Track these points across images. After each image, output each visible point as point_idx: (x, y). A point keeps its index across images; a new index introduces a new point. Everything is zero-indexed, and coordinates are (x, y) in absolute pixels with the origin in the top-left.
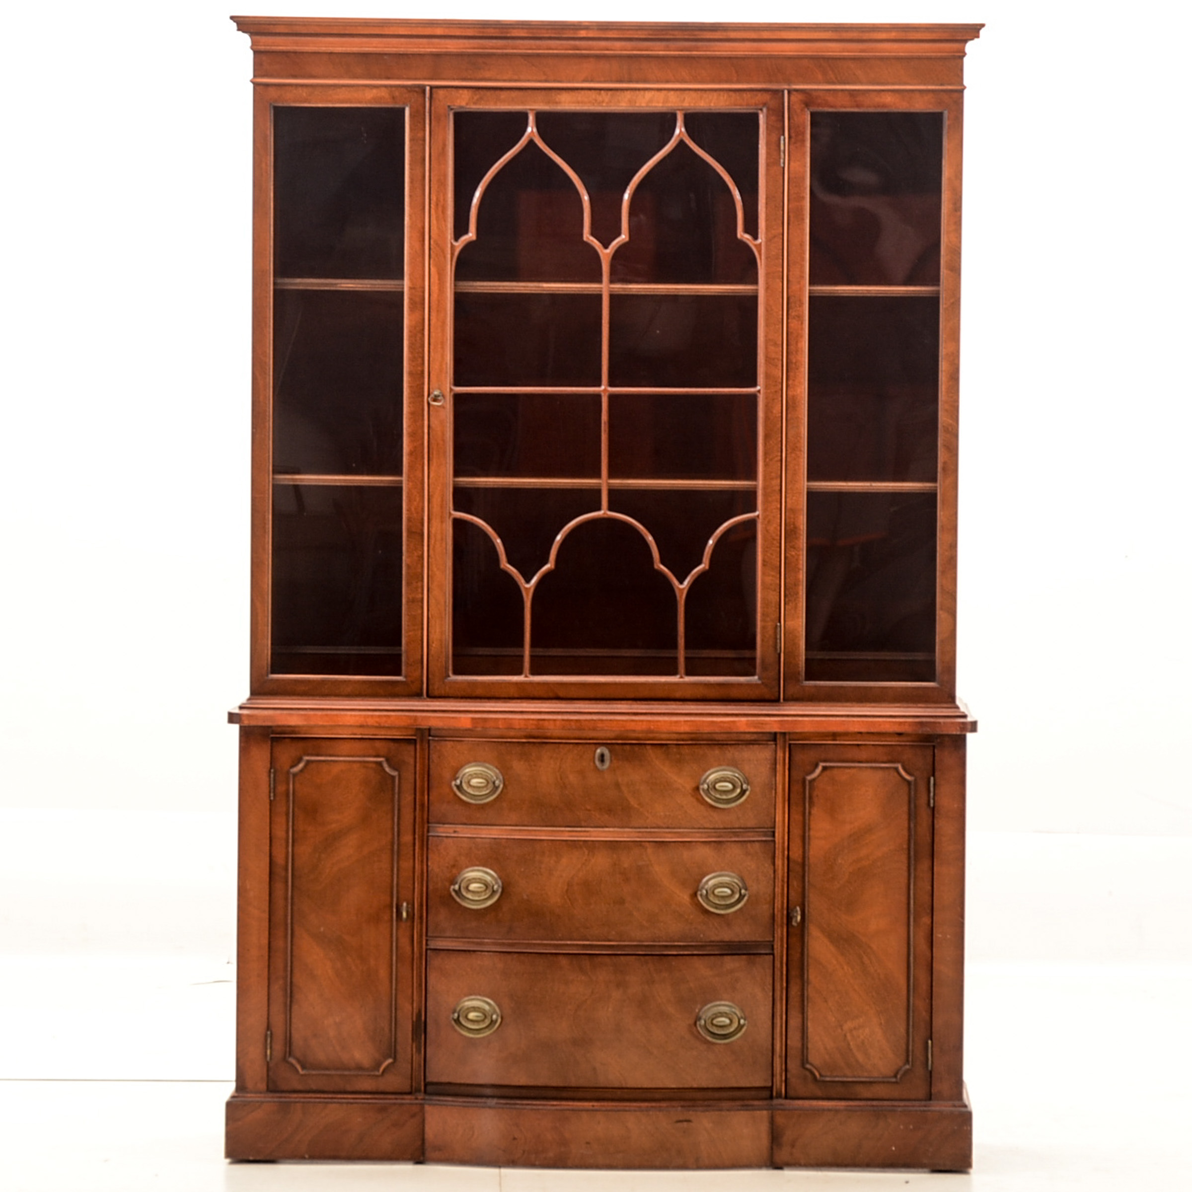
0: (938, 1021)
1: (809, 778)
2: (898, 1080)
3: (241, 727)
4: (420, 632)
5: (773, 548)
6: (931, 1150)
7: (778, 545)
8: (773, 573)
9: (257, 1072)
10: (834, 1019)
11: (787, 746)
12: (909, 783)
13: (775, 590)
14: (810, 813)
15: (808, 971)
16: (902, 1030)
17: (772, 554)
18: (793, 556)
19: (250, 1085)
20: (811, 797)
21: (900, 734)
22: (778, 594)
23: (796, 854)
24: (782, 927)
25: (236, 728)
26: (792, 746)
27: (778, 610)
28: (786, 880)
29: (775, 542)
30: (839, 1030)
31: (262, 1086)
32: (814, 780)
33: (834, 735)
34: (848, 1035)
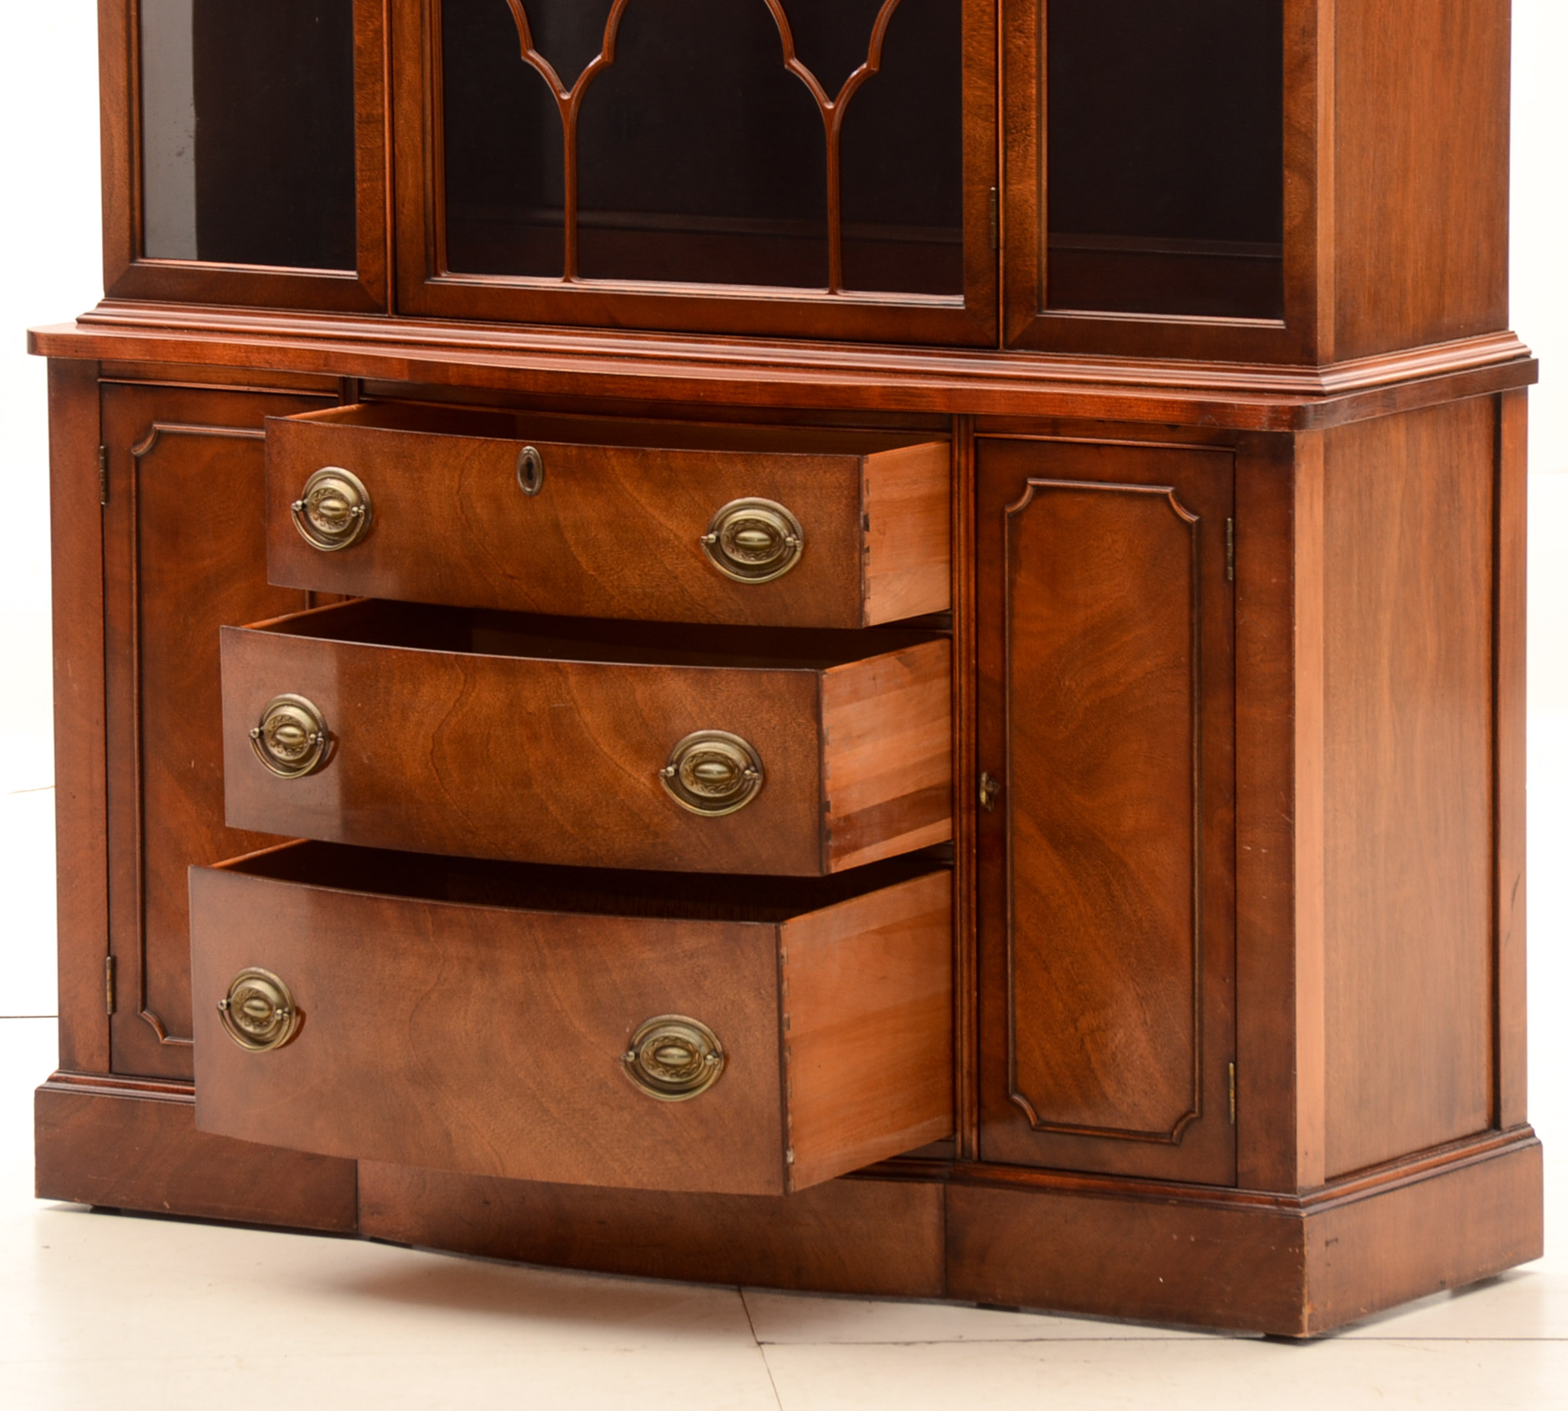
0: (1249, 1026)
1: (1009, 510)
2: (1174, 1141)
3: (49, 361)
4: (380, 182)
5: (982, 32)
6: (1228, 1289)
7: (992, 24)
8: (983, 84)
9: (93, 1032)
10: (1061, 1005)
11: (971, 442)
12: (1188, 525)
13: (986, 119)
14: (1012, 583)
15: (1013, 904)
16: (1182, 1036)
17: (980, 43)
18: (1019, 48)
19: (82, 1058)
20: (1014, 551)
21: (1173, 427)
22: (993, 126)
23: (990, 666)
24: (969, 812)
25: (41, 363)
26: (980, 441)
27: (994, 160)
28: (973, 716)
29: (986, 18)
30: (1072, 1030)
31: (102, 1063)
32: (1018, 514)
33: (1055, 425)
34: (1087, 1039)
